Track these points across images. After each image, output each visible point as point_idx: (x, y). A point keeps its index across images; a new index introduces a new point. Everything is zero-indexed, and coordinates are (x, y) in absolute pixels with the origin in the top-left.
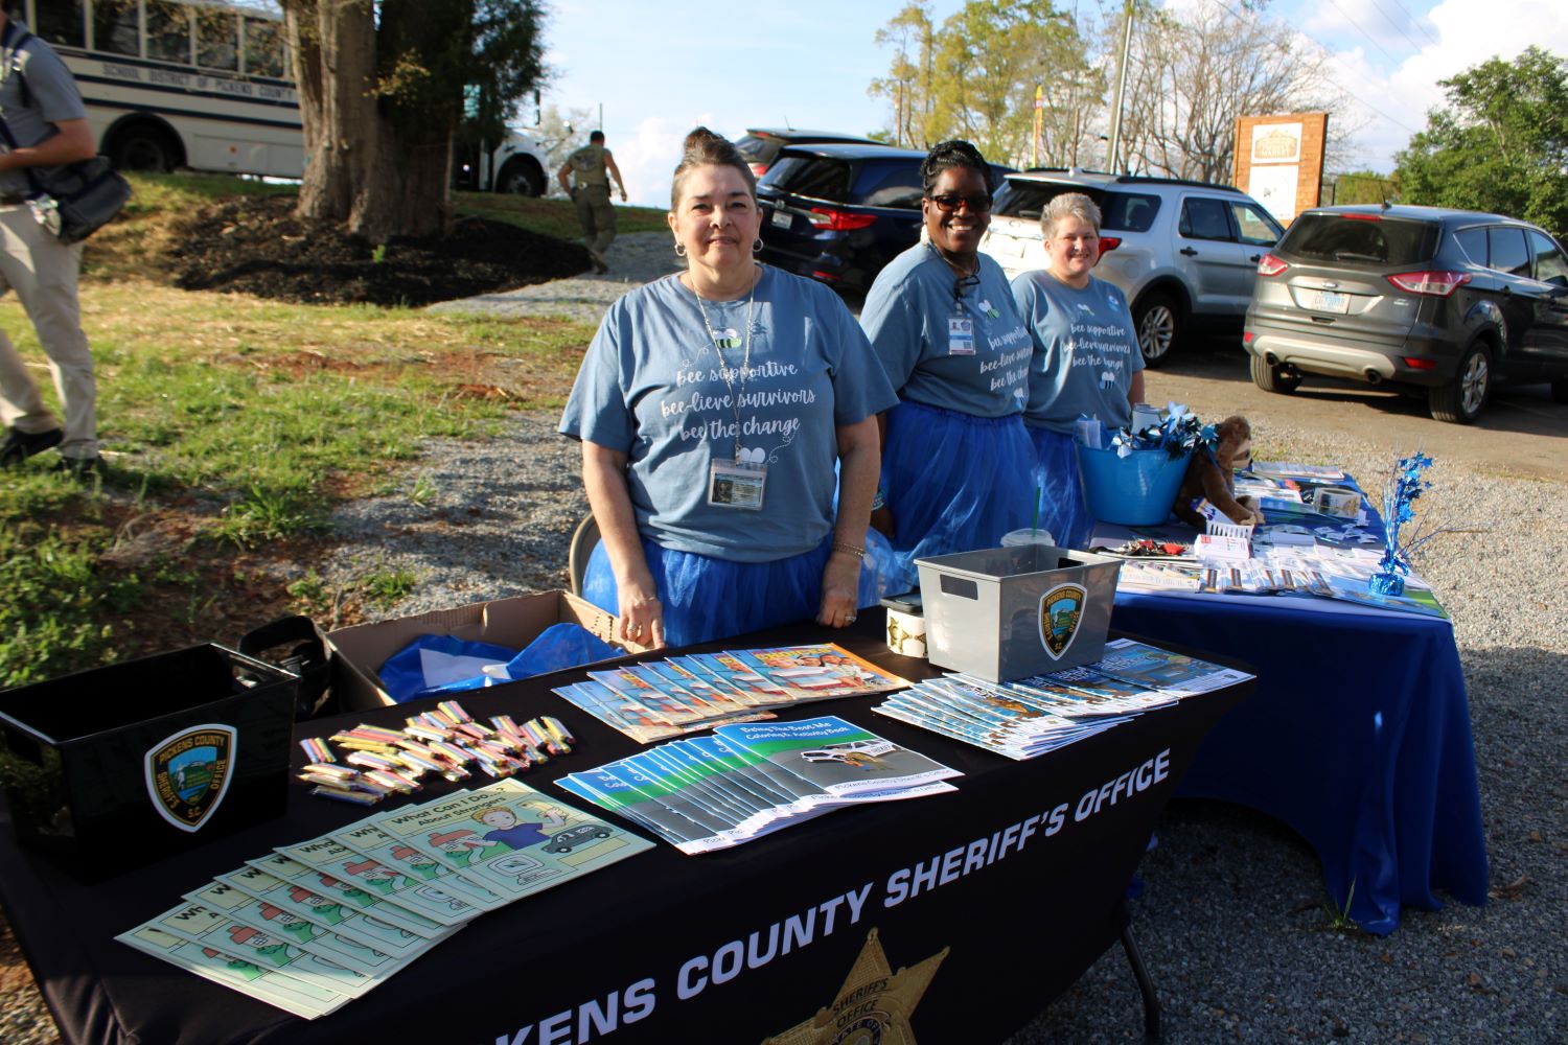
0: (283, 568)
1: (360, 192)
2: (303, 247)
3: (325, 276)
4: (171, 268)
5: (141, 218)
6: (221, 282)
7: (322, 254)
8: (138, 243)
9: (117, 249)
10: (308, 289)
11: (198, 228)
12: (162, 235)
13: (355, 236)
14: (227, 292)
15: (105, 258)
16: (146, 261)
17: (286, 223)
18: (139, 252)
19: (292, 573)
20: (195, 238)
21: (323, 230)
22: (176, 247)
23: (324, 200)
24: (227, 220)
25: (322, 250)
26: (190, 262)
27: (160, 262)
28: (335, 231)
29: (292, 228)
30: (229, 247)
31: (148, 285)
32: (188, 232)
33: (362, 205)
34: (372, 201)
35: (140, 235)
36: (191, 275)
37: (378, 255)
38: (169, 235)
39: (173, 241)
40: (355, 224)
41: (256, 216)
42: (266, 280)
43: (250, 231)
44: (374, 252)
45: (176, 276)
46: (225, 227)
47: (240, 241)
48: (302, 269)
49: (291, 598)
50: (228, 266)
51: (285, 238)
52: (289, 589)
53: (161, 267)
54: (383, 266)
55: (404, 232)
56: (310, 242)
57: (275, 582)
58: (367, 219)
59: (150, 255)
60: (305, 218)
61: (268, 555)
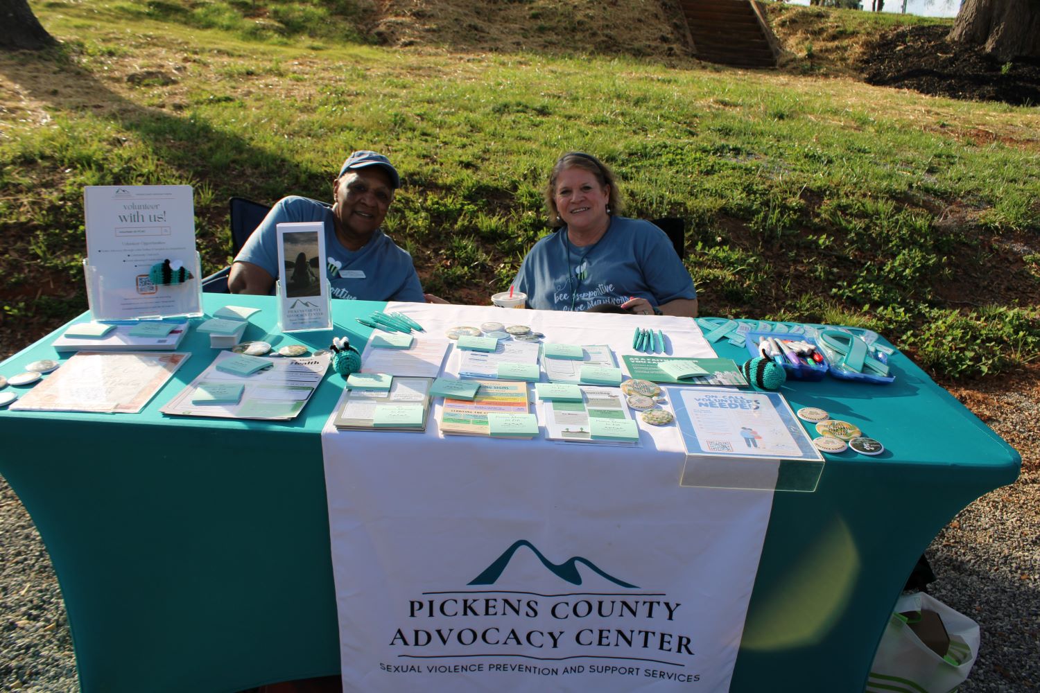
0: (1018, 247)
1: (998, 24)
2: (952, 61)
3: (966, 82)
4: (862, 70)
5: (846, 38)
6: (897, 81)
7: (965, 66)
8: (843, 54)
9: (831, 57)
10: (954, 89)
11: (880, 46)
12: (858, 49)
13: (988, 55)
14: (900, 87)
15: (824, 62)
16: (847, 65)
17: (940, 44)
18: (843, 59)
19: (1024, 251)
20: (877, 52)
21: (966, 50)
22: (865, 57)
23: (970, 30)
24: (899, 41)
25: (964, 64)
26: (874, 67)
27: (855, 66)
28: (974, 51)
29: (944, 48)
30: (900, 59)
31: (850, 81)
32: (874, 49)
33: (997, 34)
34: (1005, 30)
35: (845, 49)
36: (875, 76)
37: (1005, 69)
38: (861, 50)
39: (864, 53)
40: (989, 46)
41: (919, 39)
42: (926, 81)
43: (915, 49)
44: (1003, 67)
45: (865, 76)
46: (898, 46)
47: (907, 56)
48: (950, 76)
49: (1025, 263)
50: (899, 71)
51: (939, 54)
52: (1024, 258)
53: (855, 70)
54: (1008, 77)
55: (1024, 53)
56: (955, 58)
57: (1015, 254)
58: (999, 43)
59: (850, 62)
60: (953, 41)
61: (1009, 239)
